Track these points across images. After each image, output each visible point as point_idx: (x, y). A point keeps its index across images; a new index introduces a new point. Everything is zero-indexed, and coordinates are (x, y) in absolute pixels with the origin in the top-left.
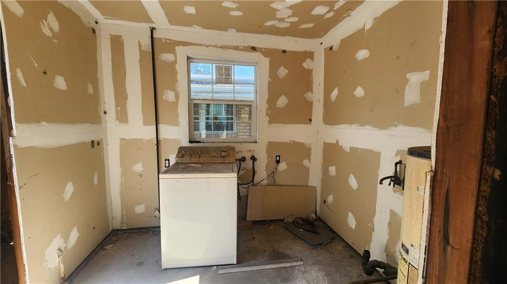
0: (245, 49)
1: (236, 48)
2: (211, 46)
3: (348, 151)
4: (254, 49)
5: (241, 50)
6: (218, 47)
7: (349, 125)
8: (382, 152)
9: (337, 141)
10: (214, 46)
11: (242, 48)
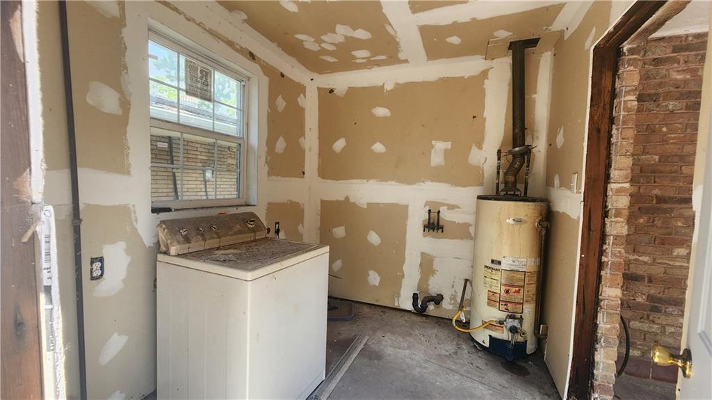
0: (242, 51)
1: (231, 44)
2: (193, 21)
3: (366, 207)
4: (252, 56)
5: (237, 50)
6: (205, 29)
7: (366, 181)
8: (410, 205)
9: (347, 198)
10: (199, 25)
11: (238, 47)
